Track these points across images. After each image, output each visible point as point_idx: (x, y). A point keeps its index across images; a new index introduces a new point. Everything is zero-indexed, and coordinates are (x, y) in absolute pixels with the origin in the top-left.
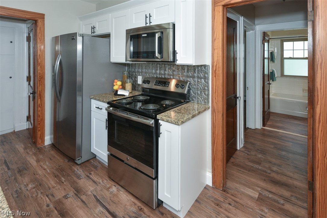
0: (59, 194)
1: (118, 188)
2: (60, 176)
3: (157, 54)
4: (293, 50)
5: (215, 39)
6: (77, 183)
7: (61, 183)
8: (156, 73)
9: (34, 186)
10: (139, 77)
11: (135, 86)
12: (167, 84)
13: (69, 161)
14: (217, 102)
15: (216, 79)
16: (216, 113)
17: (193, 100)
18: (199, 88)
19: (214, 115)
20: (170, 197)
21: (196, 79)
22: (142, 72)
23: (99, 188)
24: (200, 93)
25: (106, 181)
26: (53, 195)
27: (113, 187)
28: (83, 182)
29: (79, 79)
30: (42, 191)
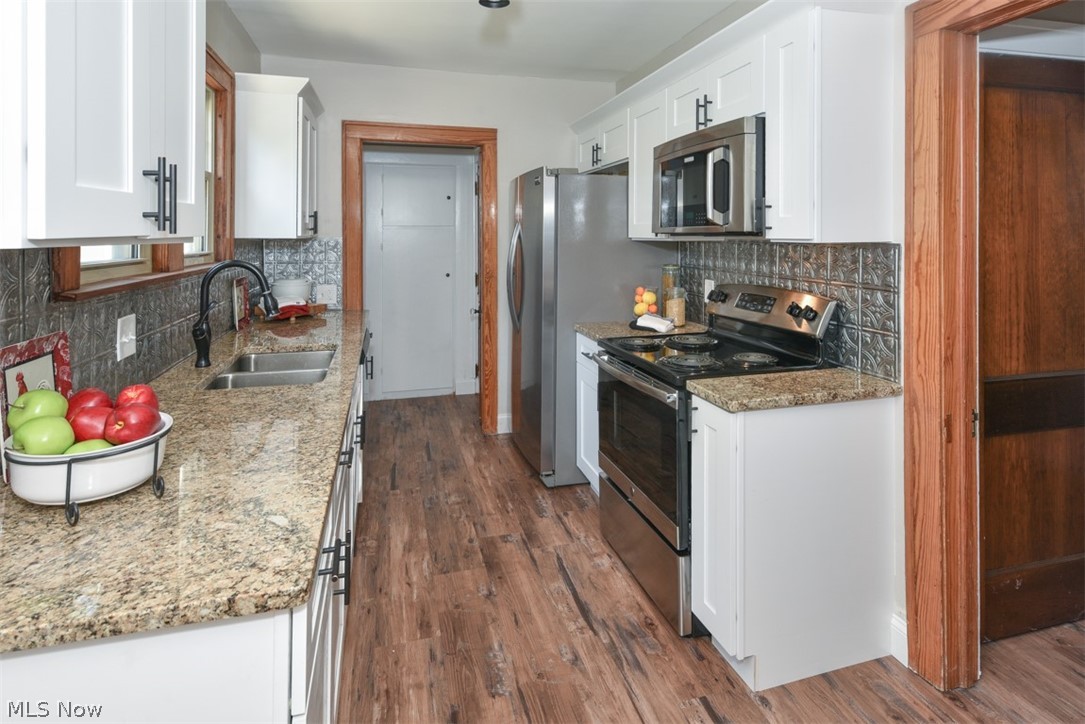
0: (496, 530)
1: (614, 563)
2: (507, 498)
3: (711, 213)
5: (919, 153)
6: (533, 522)
7: (504, 510)
8: (748, 271)
9: (459, 500)
10: (707, 281)
11: (692, 311)
12: (769, 305)
13: (531, 476)
14: (923, 375)
15: (920, 292)
16: (922, 413)
17: (849, 362)
18: (866, 322)
19: (915, 420)
20: (714, 612)
21: (859, 293)
22: (714, 269)
23: (572, 547)
24: (872, 341)
25: (593, 540)
26: (483, 527)
27: (606, 557)
28: (546, 525)
29: (547, 284)
30: (469, 513)
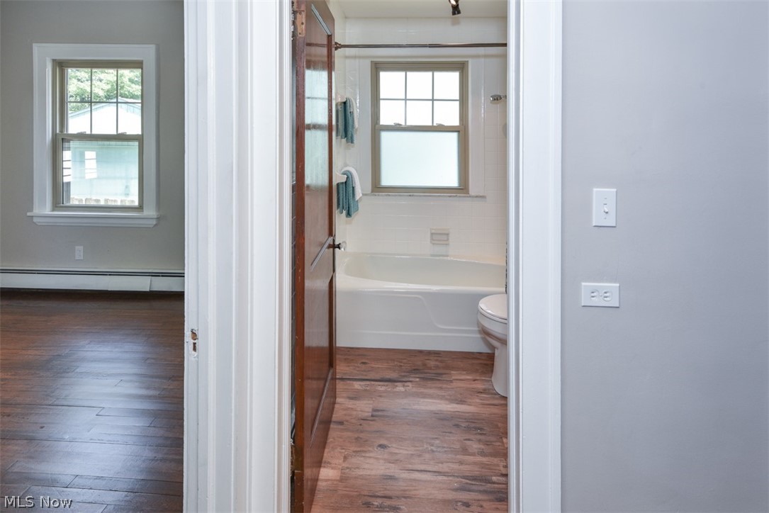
4: (406, 100)
